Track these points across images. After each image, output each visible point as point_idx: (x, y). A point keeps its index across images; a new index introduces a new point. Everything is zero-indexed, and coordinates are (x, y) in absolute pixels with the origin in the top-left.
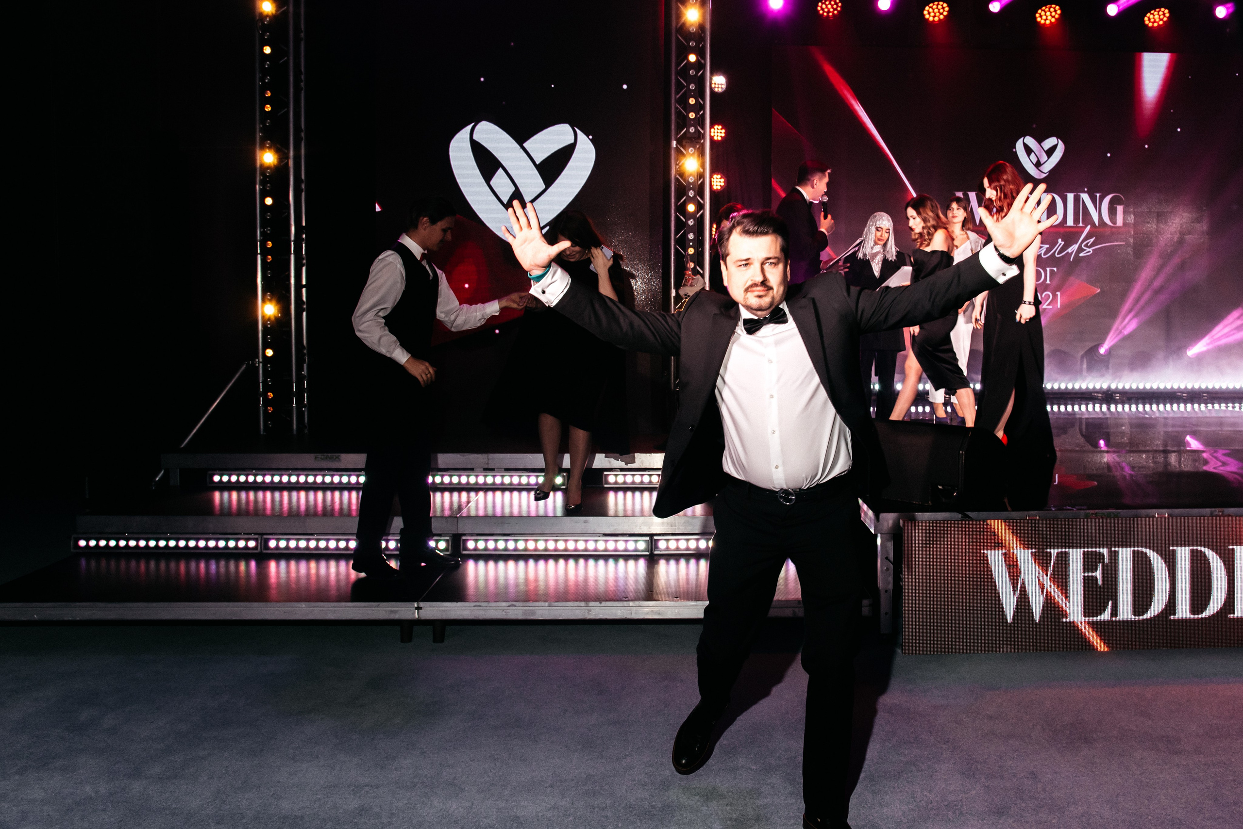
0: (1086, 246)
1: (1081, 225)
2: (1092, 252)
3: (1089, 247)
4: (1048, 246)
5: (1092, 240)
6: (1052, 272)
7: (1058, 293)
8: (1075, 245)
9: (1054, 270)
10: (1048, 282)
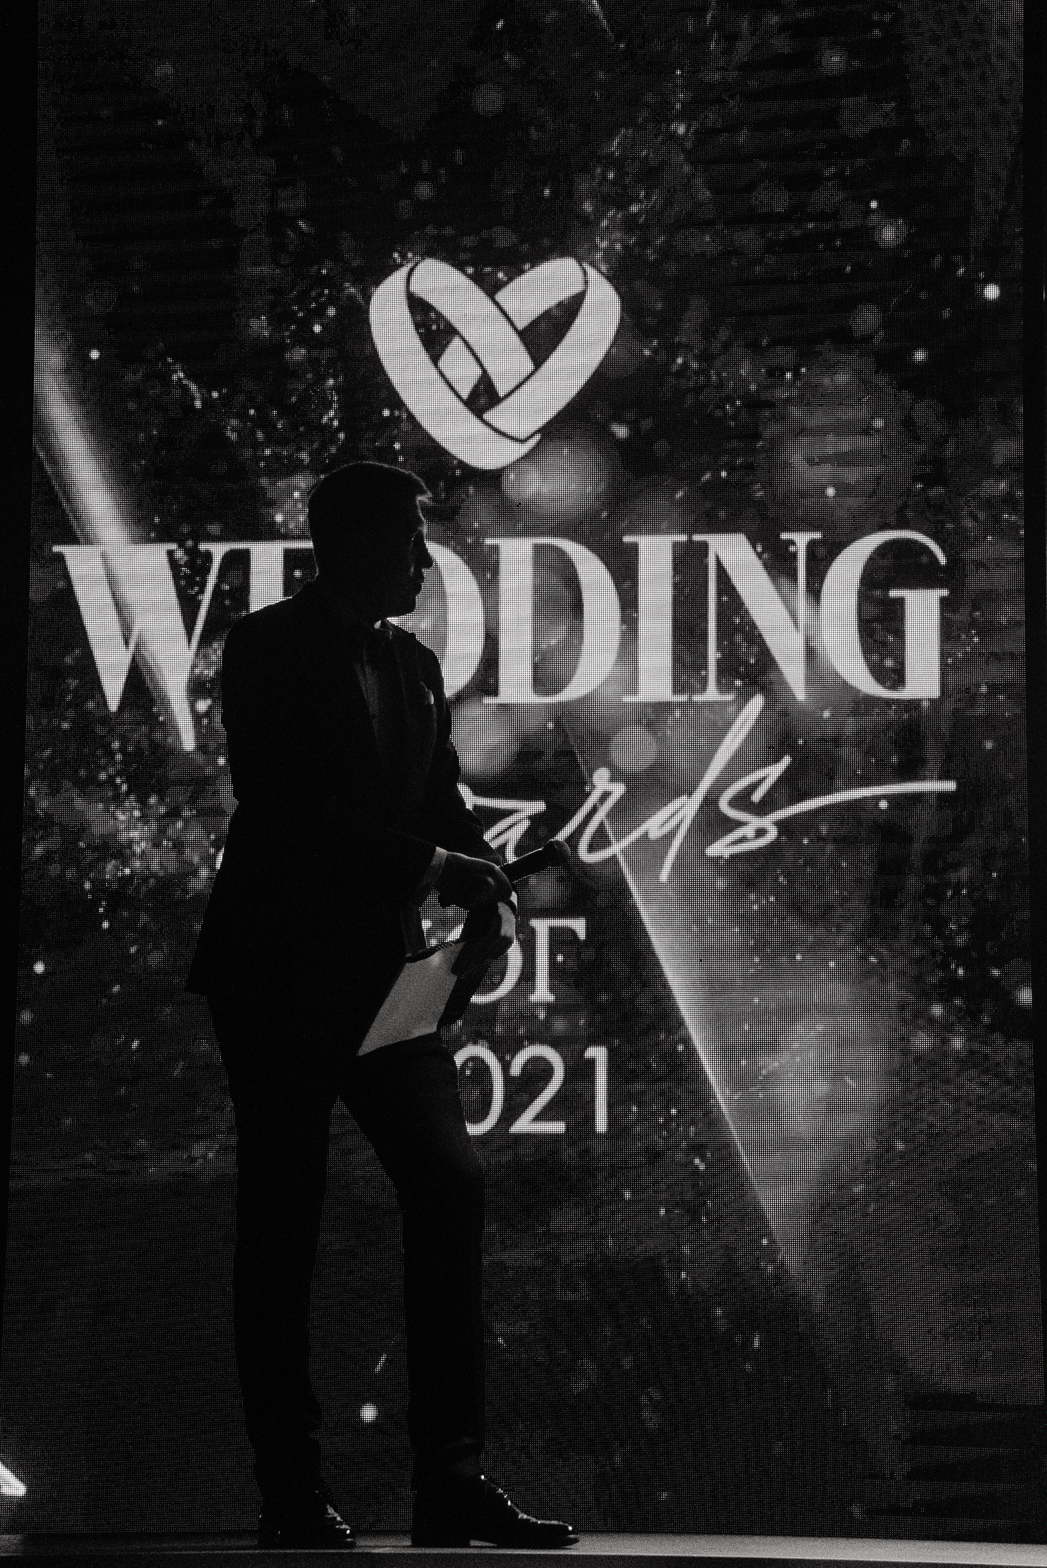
0: (742, 801)
1: (712, 694)
2: (772, 834)
3: (763, 808)
4: (539, 806)
5: (775, 771)
6: (559, 938)
7: (598, 1054)
8: (684, 798)
9: (573, 933)
10: (542, 993)
